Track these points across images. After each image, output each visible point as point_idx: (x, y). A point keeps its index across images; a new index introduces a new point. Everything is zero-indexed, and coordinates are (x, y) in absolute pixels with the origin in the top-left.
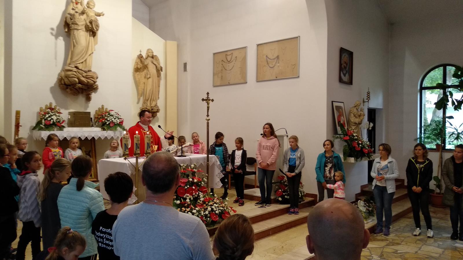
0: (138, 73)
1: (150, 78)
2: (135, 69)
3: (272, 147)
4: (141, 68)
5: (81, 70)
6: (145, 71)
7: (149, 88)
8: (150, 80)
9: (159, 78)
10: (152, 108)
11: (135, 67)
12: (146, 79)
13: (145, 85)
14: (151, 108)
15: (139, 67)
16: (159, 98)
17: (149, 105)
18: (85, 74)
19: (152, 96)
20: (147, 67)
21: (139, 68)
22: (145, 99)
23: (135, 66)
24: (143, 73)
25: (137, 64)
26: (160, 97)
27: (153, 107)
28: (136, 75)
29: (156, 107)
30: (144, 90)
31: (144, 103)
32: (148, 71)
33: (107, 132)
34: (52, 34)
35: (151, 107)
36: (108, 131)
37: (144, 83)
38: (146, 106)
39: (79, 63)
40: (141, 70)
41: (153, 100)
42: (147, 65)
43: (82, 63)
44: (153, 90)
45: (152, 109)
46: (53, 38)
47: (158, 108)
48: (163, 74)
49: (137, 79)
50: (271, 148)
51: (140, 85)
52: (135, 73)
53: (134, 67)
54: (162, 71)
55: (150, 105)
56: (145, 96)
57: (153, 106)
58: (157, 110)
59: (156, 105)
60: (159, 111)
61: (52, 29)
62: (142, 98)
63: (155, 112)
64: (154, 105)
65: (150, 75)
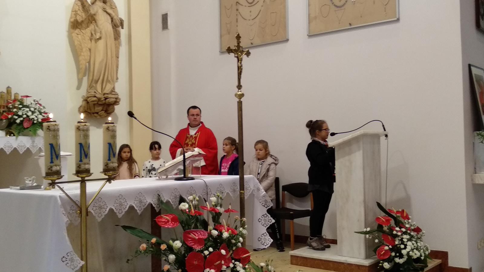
0: (77, 31)
1: (100, 38)
2: (72, 22)
4: (82, 21)
6: (92, 27)
7: (99, 57)
8: (101, 43)
9: (117, 42)
10: (106, 96)
11: (72, 20)
12: (93, 42)
13: (90, 54)
14: (103, 97)
15: (79, 19)
16: (117, 79)
17: (100, 90)
19: (104, 75)
20: (94, 20)
21: (79, 21)
22: (92, 79)
23: (71, 18)
24: (87, 32)
25: (76, 14)
26: (119, 76)
27: (107, 94)
28: (74, 35)
29: (113, 94)
30: (89, 62)
31: (90, 87)
32: (97, 26)
33: (17, 138)
35: (104, 94)
36: (20, 137)
37: (90, 50)
38: (95, 92)
40: (83, 25)
41: (108, 81)
42: (95, 15)
44: (106, 62)
45: (106, 99)
47: (116, 96)
48: (123, 32)
49: (76, 43)
51: (82, 54)
52: (72, 30)
53: (70, 20)
54: (122, 28)
55: (102, 89)
56: (91, 74)
57: (107, 92)
58: (114, 100)
59: (113, 91)
60: (118, 102)
62: (85, 79)
63: (111, 104)
64: (110, 90)
65: (101, 33)
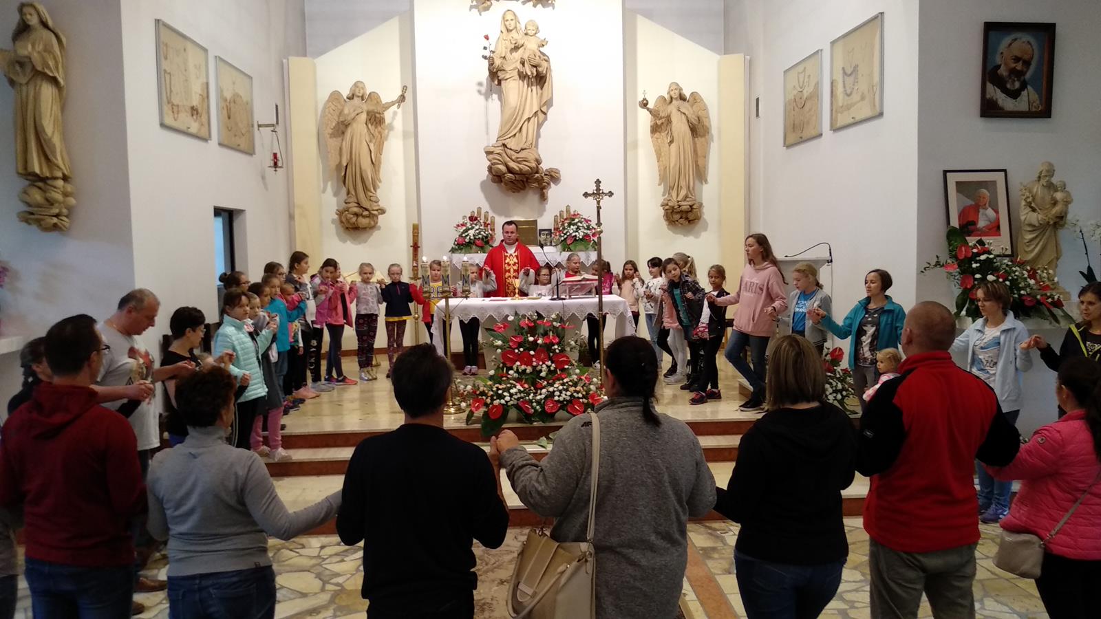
1: (671, 142)
2: (651, 127)
3: (761, 286)
4: (662, 124)
5: (511, 149)
8: (673, 146)
11: (652, 123)
12: (668, 146)
13: (667, 159)
14: (676, 204)
15: (659, 122)
17: (675, 198)
18: (515, 156)
19: (679, 179)
21: (659, 124)
27: (680, 201)
28: (653, 140)
30: (666, 168)
31: (668, 194)
32: (671, 128)
33: (560, 254)
34: (479, 92)
38: (670, 200)
39: (510, 138)
40: (663, 128)
41: (682, 187)
42: (669, 116)
43: (515, 135)
44: (680, 167)
45: (680, 206)
46: (482, 98)
49: (656, 148)
50: (758, 290)
51: (661, 159)
52: (651, 135)
55: (677, 197)
56: (668, 180)
59: (687, 198)
60: (696, 209)
61: (480, 84)
65: (672, 136)
